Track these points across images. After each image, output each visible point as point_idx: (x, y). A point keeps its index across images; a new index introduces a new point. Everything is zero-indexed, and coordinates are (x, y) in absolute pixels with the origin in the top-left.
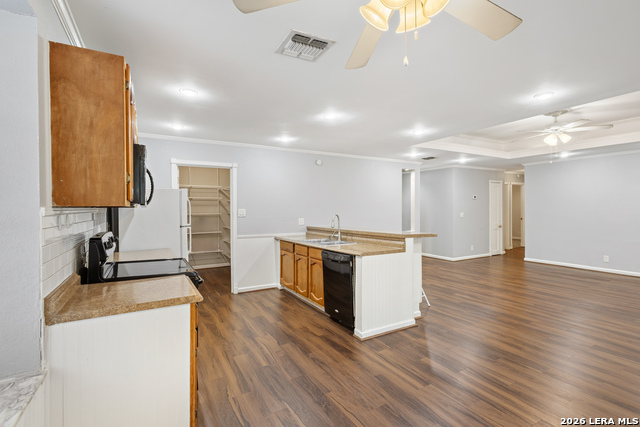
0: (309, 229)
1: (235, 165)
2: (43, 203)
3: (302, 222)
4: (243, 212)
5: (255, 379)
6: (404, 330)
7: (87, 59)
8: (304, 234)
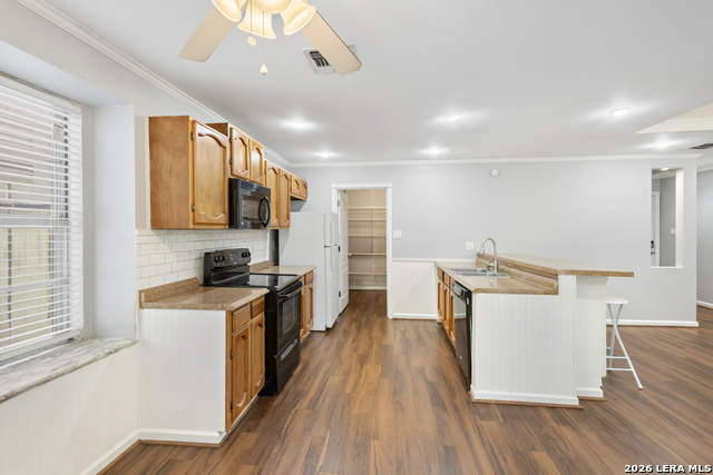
0: (479, 256)
1: (390, 184)
2: (139, 225)
3: (470, 246)
4: (398, 234)
5: (327, 401)
6: (553, 408)
7: (168, 123)
8: (474, 261)
